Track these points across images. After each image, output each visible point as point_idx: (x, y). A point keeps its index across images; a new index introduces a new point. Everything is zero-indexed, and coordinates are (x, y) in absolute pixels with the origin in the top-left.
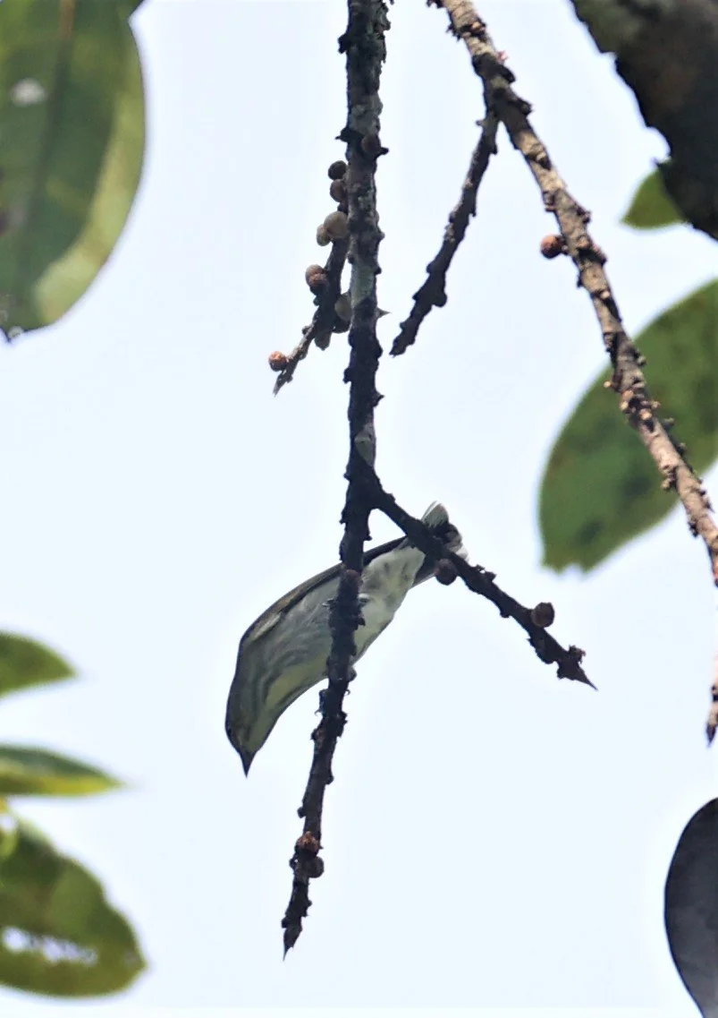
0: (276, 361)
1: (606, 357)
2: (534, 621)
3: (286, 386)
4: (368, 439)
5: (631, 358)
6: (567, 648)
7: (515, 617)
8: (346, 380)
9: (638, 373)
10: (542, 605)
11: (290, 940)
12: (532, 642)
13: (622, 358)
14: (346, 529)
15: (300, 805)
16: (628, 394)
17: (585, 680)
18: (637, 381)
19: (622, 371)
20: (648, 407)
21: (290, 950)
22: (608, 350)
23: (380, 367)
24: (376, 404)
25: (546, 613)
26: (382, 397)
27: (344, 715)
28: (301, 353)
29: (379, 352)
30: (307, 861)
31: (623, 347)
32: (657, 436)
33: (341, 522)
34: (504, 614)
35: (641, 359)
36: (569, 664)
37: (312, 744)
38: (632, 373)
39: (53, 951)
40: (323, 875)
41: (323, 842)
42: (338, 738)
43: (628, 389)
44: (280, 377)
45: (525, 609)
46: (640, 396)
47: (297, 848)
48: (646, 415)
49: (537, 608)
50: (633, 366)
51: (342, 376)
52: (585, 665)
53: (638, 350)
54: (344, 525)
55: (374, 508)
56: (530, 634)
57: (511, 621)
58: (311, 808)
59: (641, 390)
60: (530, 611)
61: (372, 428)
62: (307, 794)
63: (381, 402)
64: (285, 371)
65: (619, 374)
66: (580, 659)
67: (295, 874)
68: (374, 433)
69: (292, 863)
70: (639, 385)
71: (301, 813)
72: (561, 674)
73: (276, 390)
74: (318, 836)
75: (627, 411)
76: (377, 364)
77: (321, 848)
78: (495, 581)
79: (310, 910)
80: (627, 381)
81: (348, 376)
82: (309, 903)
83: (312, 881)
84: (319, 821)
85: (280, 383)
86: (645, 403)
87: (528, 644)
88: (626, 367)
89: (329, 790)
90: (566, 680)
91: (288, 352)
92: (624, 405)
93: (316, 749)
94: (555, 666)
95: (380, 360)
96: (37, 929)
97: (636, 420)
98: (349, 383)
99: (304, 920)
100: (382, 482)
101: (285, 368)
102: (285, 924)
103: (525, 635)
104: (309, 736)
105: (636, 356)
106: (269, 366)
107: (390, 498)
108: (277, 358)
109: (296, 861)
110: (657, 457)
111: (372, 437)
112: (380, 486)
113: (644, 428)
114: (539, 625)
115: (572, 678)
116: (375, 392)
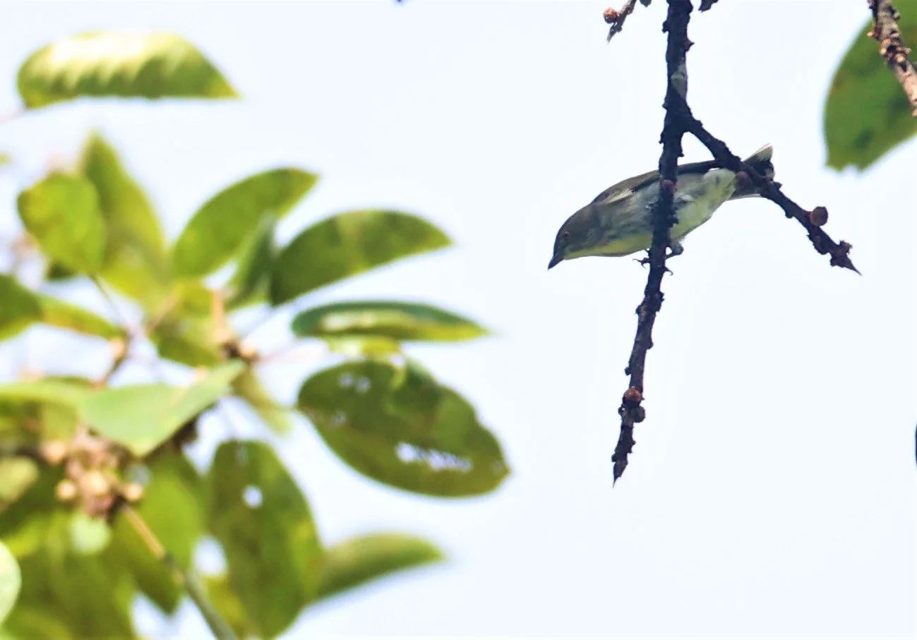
0: (608, 15)
1: (869, 13)
2: (812, 221)
3: (617, 34)
4: (682, 77)
5: (888, 14)
6: (838, 243)
7: (797, 218)
8: (664, 31)
9: (895, 26)
10: (818, 208)
11: (618, 472)
12: (811, 237)
13: (881, 14)
14: (664, 148)
15: (627, 365)
16: (887, 42)
17: (852, 267)
18: (893, 32)
19: (882, 24)
20: (903, 52)
21: (619, 479)
22: (871, 8)
23: (691, 20)
24: (688, 50)
25: (822, 214)
26: (692, 44)
27: (662, 295)
28: (629, 9)
29: (690, 8)
30: (632, 409)
31: (882, 5)
32: (909, 75)
33: (660, 142)
34: (789, 215)
35: (896, 15)
36: (840, 255)
37: (636, 317)
38: (889, 26)
39: (437, 461)
40: (645, 420)
41: (644, 395)
42: (657, 313)
43: (888, 38)
44: (612, 28)
45: (806, 212)
46: (895, 43)
47: (624, 399)
48: (900, 59)
49: (814, 210)
50: (891, 20)
51: (661, 27)
52: (852, 255)
53: (894, 8)
54: (662, 144)
55: (686, 131)
56: (809, 231)
57: (794, 220)
58: (635, 368)
59: (897, 39)
60: (809, 213)
61: (685, 68)
62: (632, 356)
63: (692, 48)
64: (616, 23)
65: (879, 26)
66: (848, 251)
67: (623, 419)
68: (686, 71)
69: (620, 411)
70: (895, 35)
71: (628, 371)
72: (833, 263)
73: (609, 39)
74: (641, 390)
75: (886, 56)
76: (689, 18)
77: (643, 399)
78: (781, 189)
79: (634, 448)
80: (886, 31)
81: (666, 27)
82: (634, 443)
83: (636, 425)
84: (642, 378)
85: (612, 33)
86: (899, 49)
87: (808, 238)
88: (884, 20)
89: (650, 354)
90: (837, 268)
91: (619, 8)
92: (883, 51)
93: (639, 321)
94: (828, 256)
95: (691, 15)
96: (424, 444)
97: (893, 62)
98: (667, 33)
99: (629, 456)
100: (692, 111)
101: (616, 21)
102: (614, 459)
103: (805, 232)
104: (634, 311)
105: (893, 12)
106: (603, 19)
107: (699, 124)
108: (610, 13)
109: (624, 409)
110: (909, 92)
111: (685, 75)
112: (690, 114)
113: (899, 69)
114: (816, 224)
115: (842, 266)
116: (687, 40)
